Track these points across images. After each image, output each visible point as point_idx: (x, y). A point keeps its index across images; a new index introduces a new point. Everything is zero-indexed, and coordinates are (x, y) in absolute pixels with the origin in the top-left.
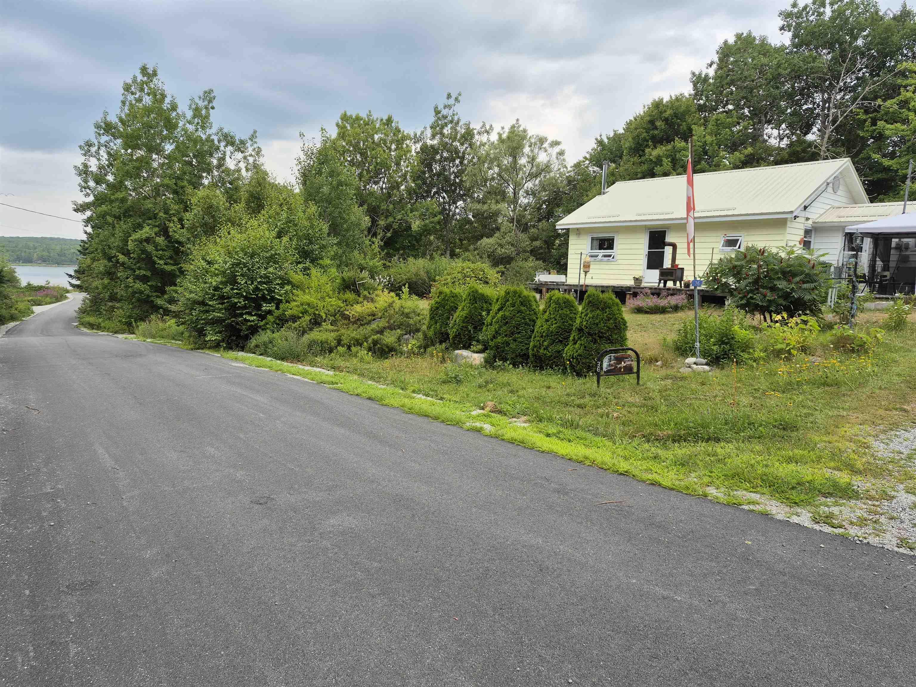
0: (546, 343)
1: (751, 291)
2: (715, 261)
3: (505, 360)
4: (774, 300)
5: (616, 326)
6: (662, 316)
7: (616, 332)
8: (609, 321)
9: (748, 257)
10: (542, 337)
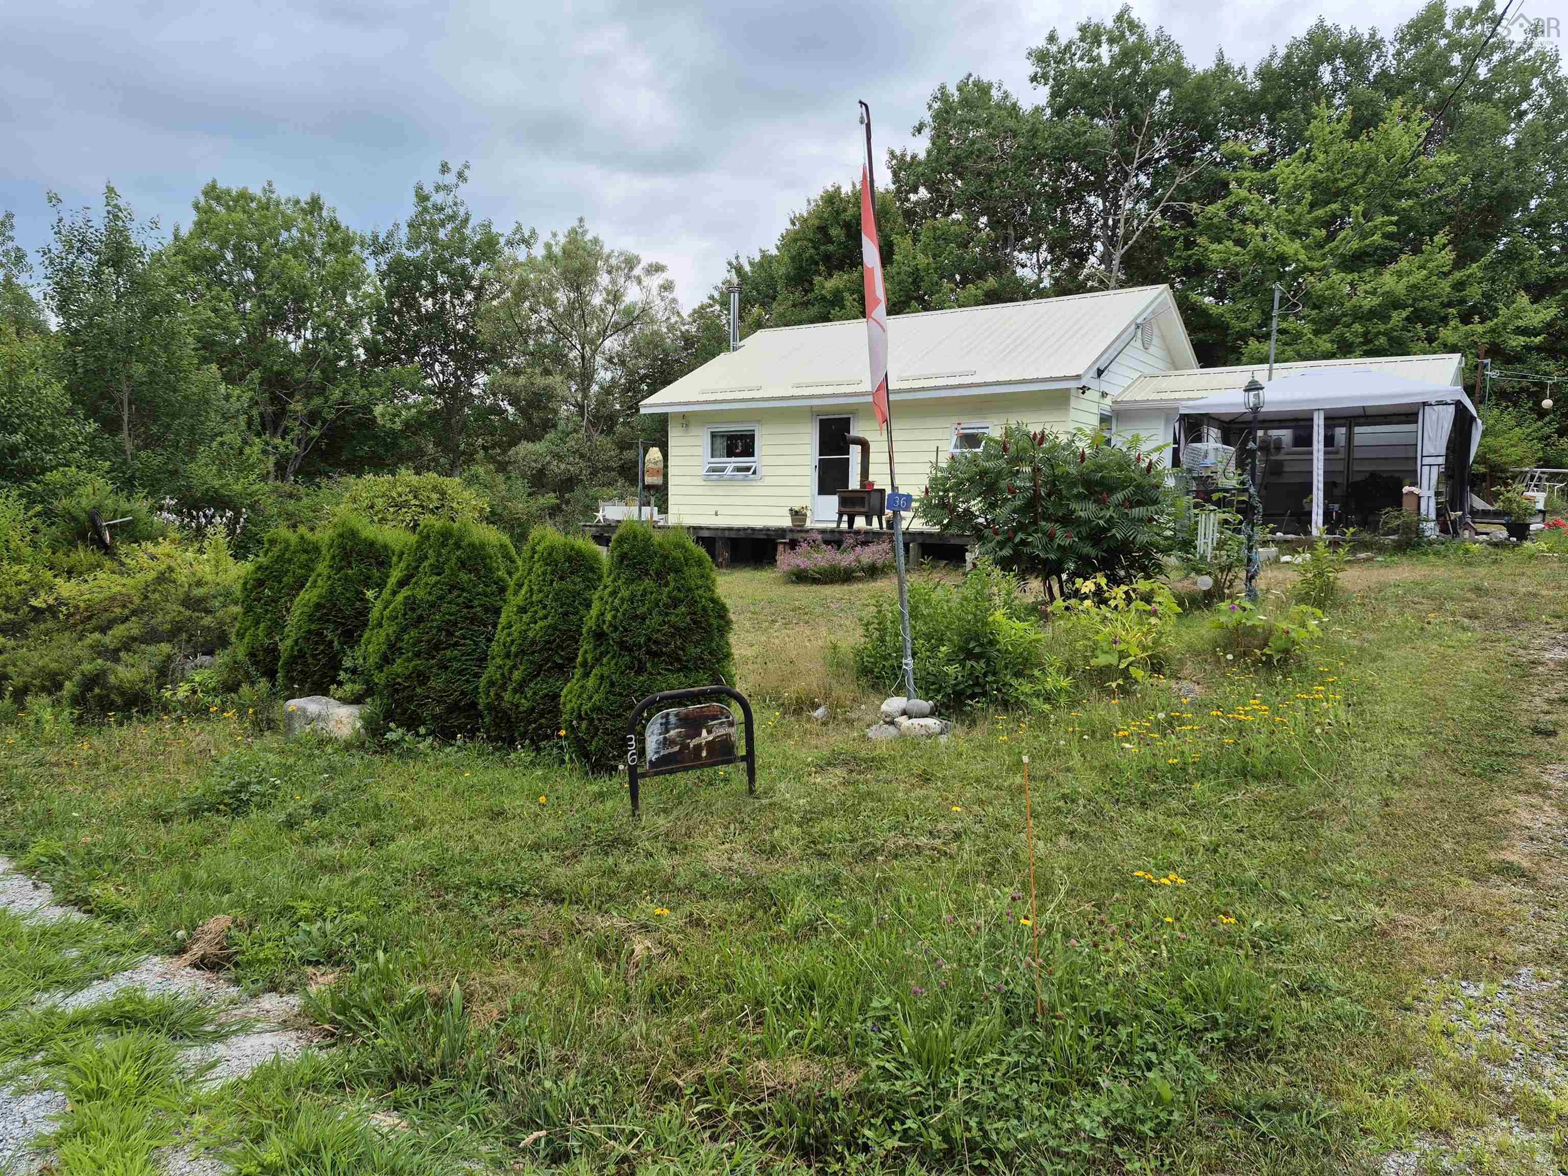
0: (517, 675)
1: (1021, 527)
2: (944, 464)
3: (411, 723)
4: (1071, 546)
5: (695, 622)
6: (845, 587)
7: (696, 637)
8: (675, 607)
9: (1012, 449)
10: (508, 656)
